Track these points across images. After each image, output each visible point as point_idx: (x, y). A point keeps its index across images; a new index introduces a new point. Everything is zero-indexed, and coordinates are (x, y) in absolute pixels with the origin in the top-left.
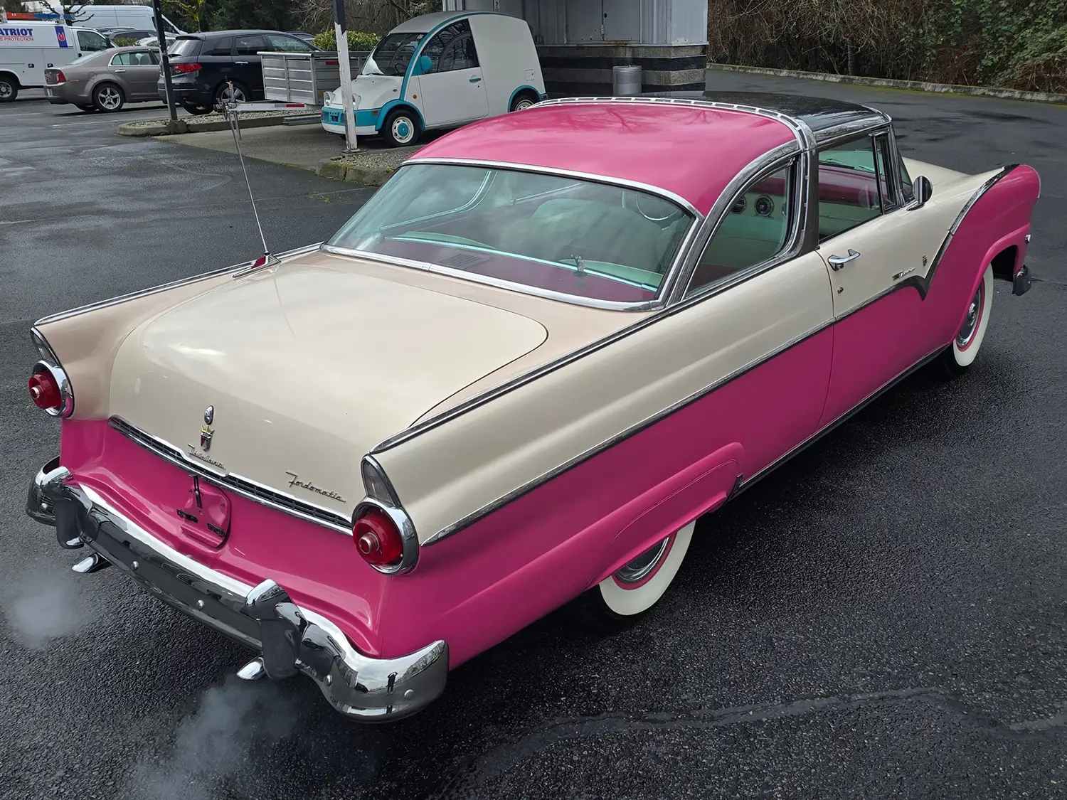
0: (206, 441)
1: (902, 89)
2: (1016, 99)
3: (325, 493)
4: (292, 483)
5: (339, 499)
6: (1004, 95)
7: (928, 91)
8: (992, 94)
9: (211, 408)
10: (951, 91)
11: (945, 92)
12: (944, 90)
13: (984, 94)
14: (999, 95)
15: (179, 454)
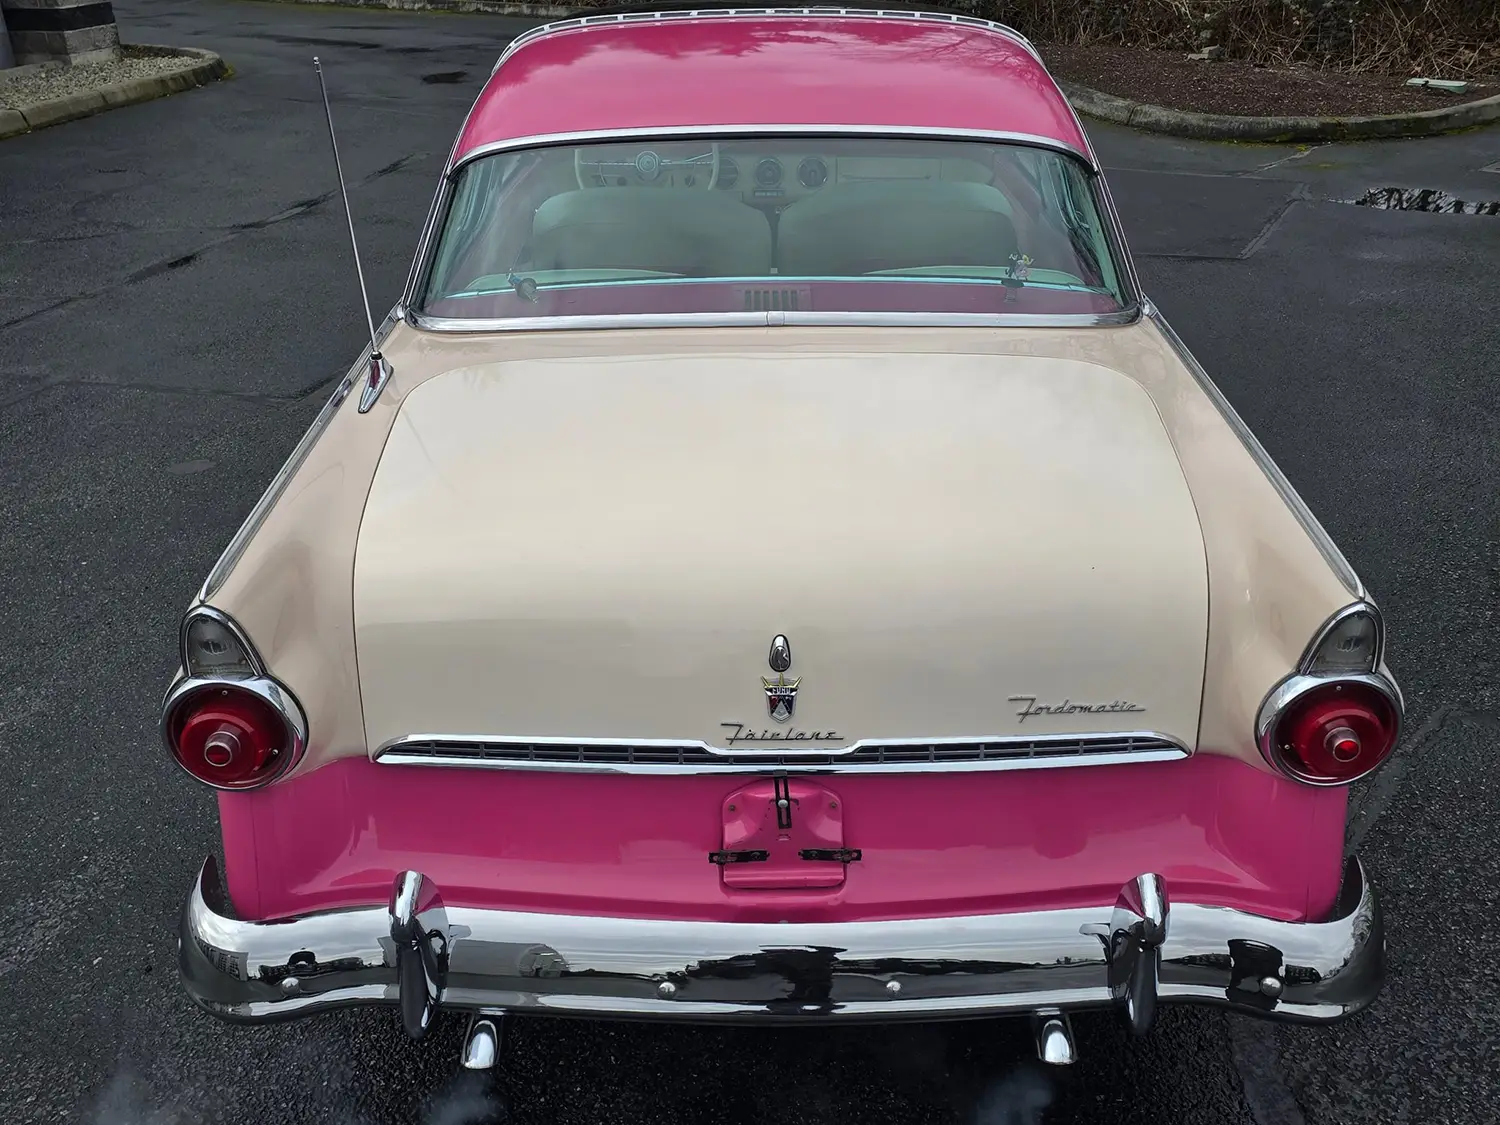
0: (782, 702)
1: (353, 6)
2: (526, 16)
3: (1102, 709)
4: (1026, 714)
5: (1131, 709)
6: (508, 10)
7: (394, 8)
8: (490, 10)
9: (781, 639)
10: (429, 7)
11: (419, 9)
12: (417, 6)
13: (478, 10)
14: (501, 11)
15: (700, 750)
